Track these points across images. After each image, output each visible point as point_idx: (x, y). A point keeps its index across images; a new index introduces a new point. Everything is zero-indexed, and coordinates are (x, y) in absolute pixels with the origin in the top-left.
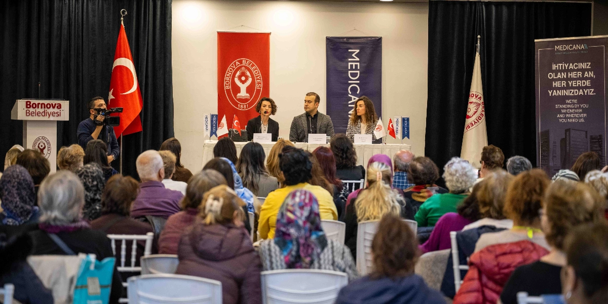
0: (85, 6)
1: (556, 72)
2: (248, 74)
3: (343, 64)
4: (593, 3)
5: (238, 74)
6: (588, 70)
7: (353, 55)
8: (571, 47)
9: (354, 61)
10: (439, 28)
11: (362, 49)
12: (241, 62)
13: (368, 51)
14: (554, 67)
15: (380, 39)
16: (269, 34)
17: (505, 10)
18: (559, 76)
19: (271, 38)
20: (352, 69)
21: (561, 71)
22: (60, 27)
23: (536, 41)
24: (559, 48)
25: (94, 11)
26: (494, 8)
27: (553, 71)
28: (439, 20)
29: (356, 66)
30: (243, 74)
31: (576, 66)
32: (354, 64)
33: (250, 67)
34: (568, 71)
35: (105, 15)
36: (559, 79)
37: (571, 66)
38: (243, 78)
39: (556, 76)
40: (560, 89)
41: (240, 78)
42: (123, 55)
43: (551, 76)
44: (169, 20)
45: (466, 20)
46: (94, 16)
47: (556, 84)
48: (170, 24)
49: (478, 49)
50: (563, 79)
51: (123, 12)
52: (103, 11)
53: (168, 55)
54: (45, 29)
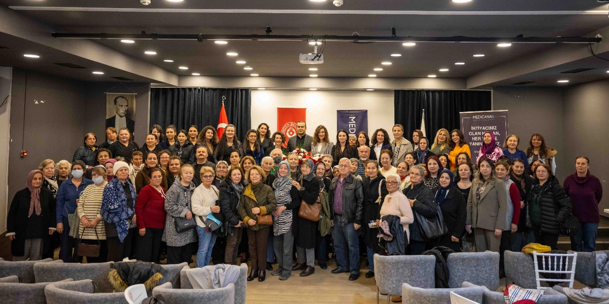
0: (203, 95)
1: (474, 131)
2: (294, 130)
3: (346, 125)
4: (492, 91)
5: (289, 130)
6: (495, 131)
7: (352, 120)
8: (483, 117)
9: (352, 124)
10: (400, 106)
11: (356, 116)
12: (290, 124)
13: (360, 117)
14: (473, 128)
15: (367, 111)
16: (306, 109)
17: (437, 95)
18: (476, 133)
19: (307, 110)
20: (351, 127)
21: (478, 131)
22: (189, 107)
23: (460, 113)
24: (476, 117)
25: (208, 97)
26: (431, 94)
27: (472, 131)
28: (400, 100)
29: (354, 126)
30: (291, 131)
31: (487, 128)
32: (352, 125)
33: (295, 127)
34: (481, 131)
35: (215, 99)
36: (476, 136)
37: (484, 128)
38: (291, 133)
39: (474, 133)
40: (477, 142)
41: (289, 132)
42: (223, 121)
43: (470, 134)
44: (249, 102)
45: (415, 101)
46: (208, 100)
47: (475, 139)
48: (250, 104)
49: (423, 117)
50: (479, 136)
51: (224, 98)
52: (213, 97)
53: (249, 121)
54: (181, 107)
